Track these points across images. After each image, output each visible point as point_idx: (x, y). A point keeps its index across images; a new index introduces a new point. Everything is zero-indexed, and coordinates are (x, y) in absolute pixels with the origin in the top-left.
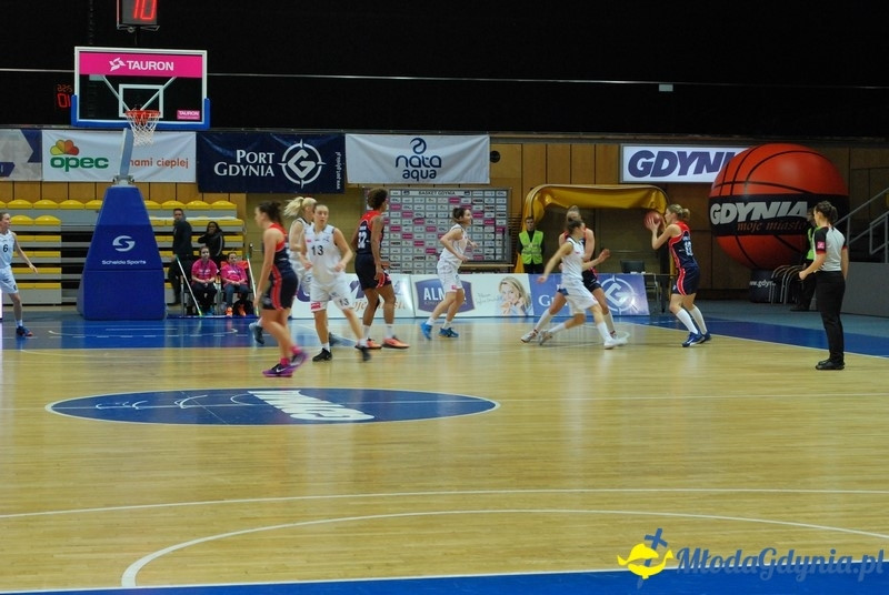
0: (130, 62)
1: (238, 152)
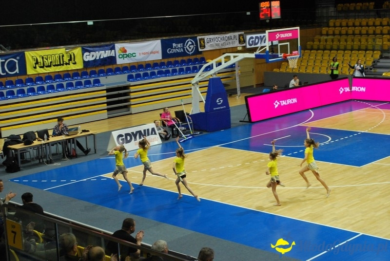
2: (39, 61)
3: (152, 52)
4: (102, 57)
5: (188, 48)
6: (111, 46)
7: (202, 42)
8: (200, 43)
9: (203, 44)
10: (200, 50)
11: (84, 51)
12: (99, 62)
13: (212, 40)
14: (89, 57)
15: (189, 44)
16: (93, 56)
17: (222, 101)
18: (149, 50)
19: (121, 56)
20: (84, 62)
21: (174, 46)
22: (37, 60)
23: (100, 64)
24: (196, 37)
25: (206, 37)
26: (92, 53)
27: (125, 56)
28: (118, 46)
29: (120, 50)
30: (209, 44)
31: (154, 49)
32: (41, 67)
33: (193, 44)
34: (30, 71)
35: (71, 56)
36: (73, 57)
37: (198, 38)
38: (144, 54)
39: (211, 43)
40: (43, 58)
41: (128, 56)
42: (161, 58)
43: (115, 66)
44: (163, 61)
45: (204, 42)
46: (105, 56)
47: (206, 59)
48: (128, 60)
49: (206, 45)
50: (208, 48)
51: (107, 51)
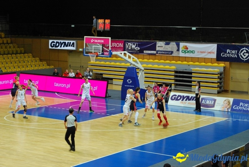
0: (95, 40)
1: (228, 50)
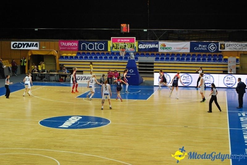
2: (114, 46)
3: (183, 48)
4: (149, 47)
5: (211, 49)
6: (156, 43)
7: (222, 46)
8: (221, 46)
9: (223, 47)
10: (220, 50)
11: (139, 43)
12: (148, 50)
13: (231, 45)
14: (142, 47)
15: (211, 46)
16: (144, 46)
17: (133, 71)
18: (181, 46)
19: (162, 48)
20: (139, 49)
21: (199, 46)
22: (114, 45)
23: (148, 51)
24: (218, 43)
25: (226, 43)
26: (144, 45)
27: (165, 48)
28: (161, 43)
29: (162, 45)
30: (228, 47)
31: (185, 46)
32: (115, 49)
33: (214, 46)
34: (109, 50)
35: (132, 45)
36: (133, 45)
37: (219, 43)
38: (178, 48)
39: (230, 47)
40: (117, 45)
41: (166, 48)
42: (189, 52)
43: (157, 53)
44: (190, 53)
45: (224, 46)
46: (152, 47)
47: (223, 55)
48: (167, 50)
49: (225, 48)
50: (227, 49)
51: (153, 45)
